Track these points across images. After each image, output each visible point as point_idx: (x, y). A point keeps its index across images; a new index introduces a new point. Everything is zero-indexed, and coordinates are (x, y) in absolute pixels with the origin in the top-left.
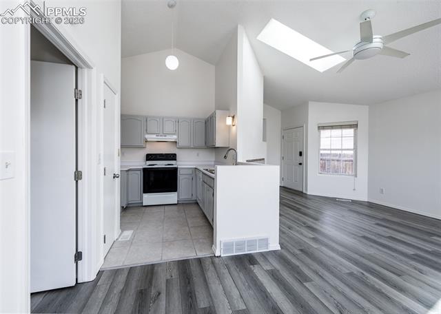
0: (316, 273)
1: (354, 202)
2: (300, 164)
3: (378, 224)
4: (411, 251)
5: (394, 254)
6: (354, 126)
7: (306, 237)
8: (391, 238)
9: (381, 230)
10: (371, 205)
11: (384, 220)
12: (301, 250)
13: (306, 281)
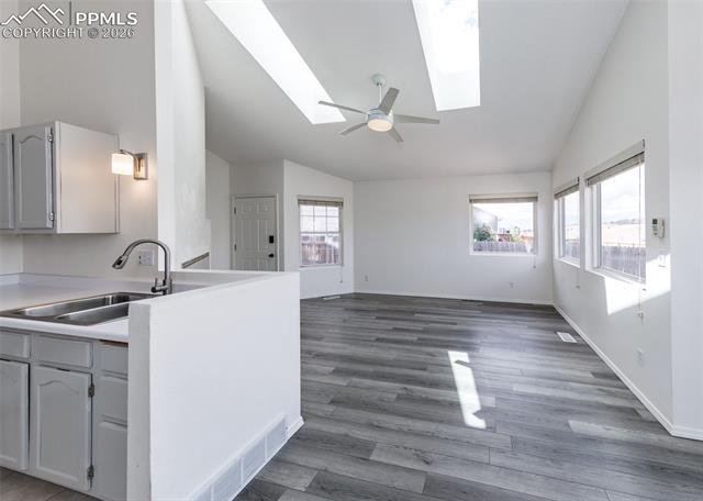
0: (371, 426)
1: (343, 297)
2: (272, 256)
3: (378, 318)
4: (414, 337)
5: (408, 347)
6: (339, 204)
7: (324, 375)
8: (396, 329)
9: (383, 324)
10: (358, 297)
11: (379, 311)
12: (333, 402)
13: (370, 451)
